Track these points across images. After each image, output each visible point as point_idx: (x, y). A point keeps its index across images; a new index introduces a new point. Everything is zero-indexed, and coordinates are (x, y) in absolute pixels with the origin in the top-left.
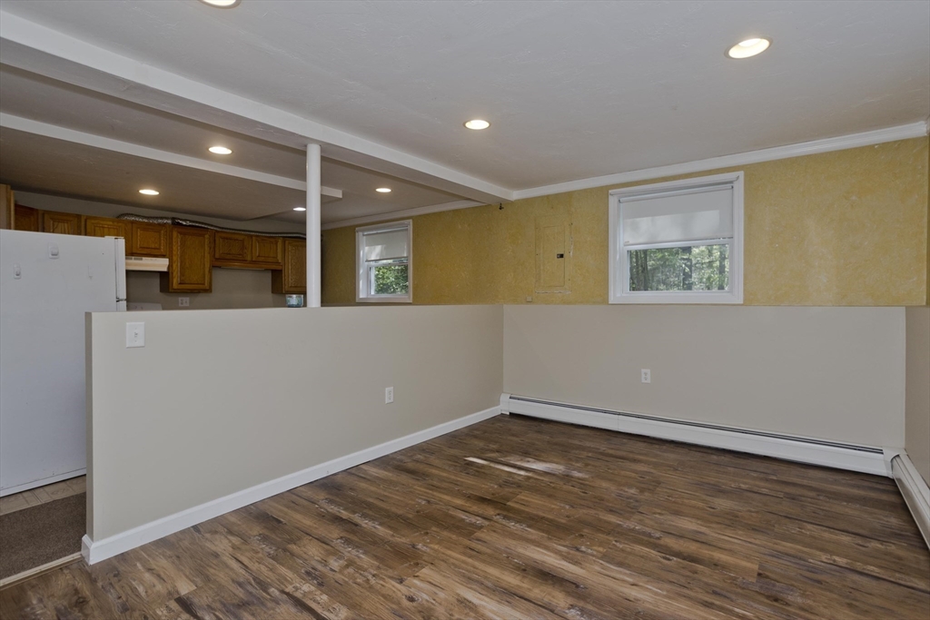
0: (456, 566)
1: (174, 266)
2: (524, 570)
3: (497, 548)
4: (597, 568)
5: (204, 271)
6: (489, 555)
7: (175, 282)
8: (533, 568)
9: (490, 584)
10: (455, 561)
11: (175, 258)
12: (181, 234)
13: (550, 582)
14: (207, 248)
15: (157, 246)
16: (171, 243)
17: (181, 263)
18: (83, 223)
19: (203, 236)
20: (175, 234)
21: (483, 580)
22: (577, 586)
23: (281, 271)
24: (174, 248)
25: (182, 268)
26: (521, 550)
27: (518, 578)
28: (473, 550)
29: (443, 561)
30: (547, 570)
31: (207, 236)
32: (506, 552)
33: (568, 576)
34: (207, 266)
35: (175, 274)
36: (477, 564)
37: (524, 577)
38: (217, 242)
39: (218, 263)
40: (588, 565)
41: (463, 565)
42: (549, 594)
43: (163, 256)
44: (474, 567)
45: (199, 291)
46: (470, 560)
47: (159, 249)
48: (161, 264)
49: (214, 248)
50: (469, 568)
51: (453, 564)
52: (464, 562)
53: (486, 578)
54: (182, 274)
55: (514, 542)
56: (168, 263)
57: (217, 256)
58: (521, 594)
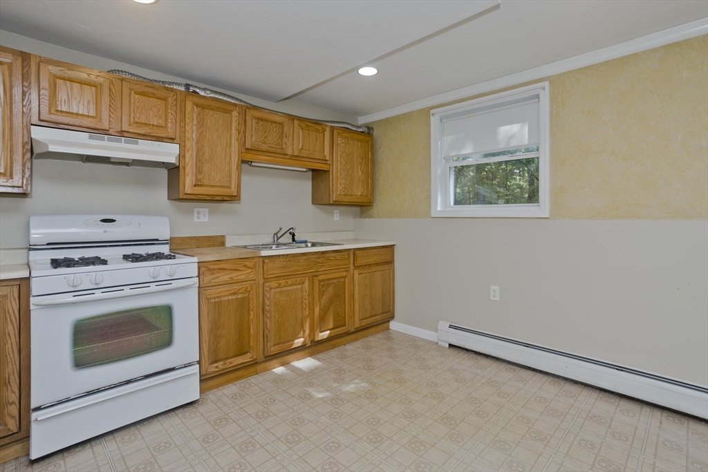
1: (188, 156)
5: (230, 168)
7: (188, 184)
11: (188, 144)
12: (197, 105)
14: (234, 132)
15: (161, 122)
16: (183, 120)
17: (198, 151)
18: (33, 69)
19: (230, 112)
20: (189, 105)
23: (329, 171)
24: (188, 128)
25: (199, 160)
31: (235, 113)
34: (235, 159)
35: (188, 168)
38: (249, 123)
39: (249, 157)
43: (171, 140)
45: (223, 199)
47: (166, 127)
48: (168, 153)
49: (245, 132)
54: (199, 171)
56: (178, 152)
57: (248, 146)
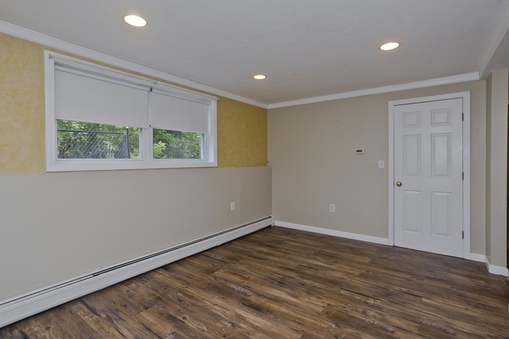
0: (305, 312)
2: (268, 311)
3: (284, 324)
4: (228, 313)
6: (288, 319)
8: (263, 312)
9: (285, 304)
10: (307, 315)
13: (256, 305)
21: (289, 306)
22: (243, 303)
26: (269, 324)
27: (271, 307)
28: (298, 323)
29: (314, 315)
30: (256, 311)
32: (278, 321)
33: (246, 308)
36: (294, 314)
37: (269, 308)
40: (232, 314)
41: (302, 313)
42: (258, 300)
44: (295, 312)
46: (299, 316)
50: (298, 312)
51: (307, 314)
52: (302, 315)
53: (288, 307)
55: (273, 330)
58: (270, 300)
